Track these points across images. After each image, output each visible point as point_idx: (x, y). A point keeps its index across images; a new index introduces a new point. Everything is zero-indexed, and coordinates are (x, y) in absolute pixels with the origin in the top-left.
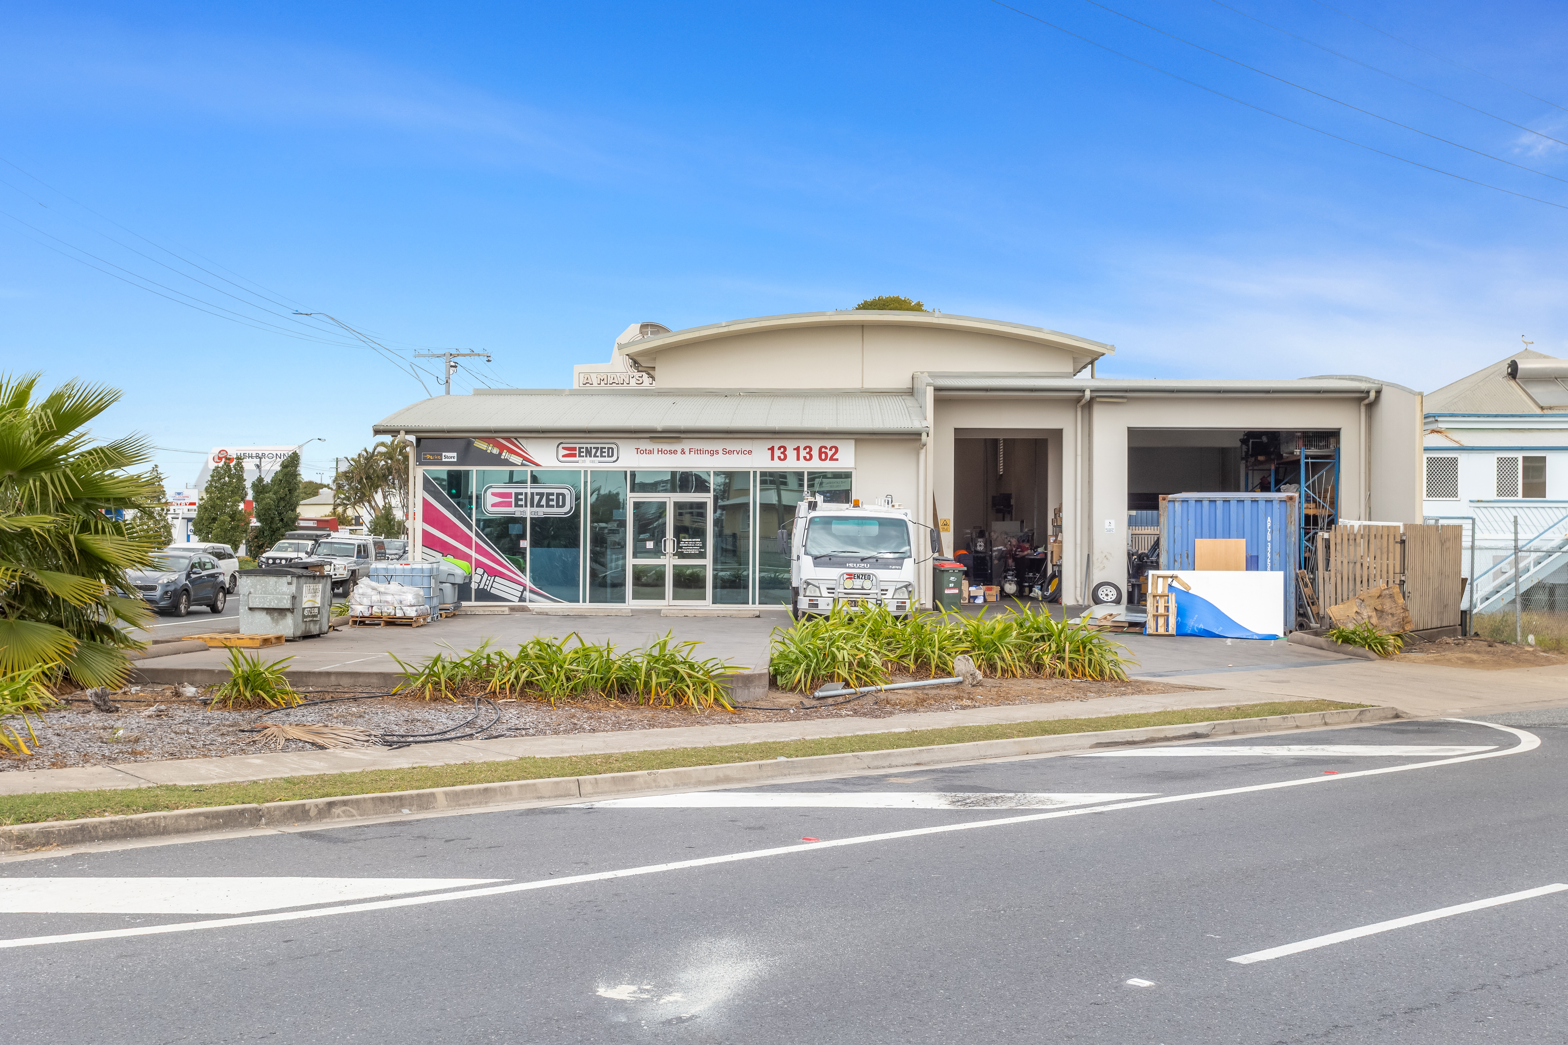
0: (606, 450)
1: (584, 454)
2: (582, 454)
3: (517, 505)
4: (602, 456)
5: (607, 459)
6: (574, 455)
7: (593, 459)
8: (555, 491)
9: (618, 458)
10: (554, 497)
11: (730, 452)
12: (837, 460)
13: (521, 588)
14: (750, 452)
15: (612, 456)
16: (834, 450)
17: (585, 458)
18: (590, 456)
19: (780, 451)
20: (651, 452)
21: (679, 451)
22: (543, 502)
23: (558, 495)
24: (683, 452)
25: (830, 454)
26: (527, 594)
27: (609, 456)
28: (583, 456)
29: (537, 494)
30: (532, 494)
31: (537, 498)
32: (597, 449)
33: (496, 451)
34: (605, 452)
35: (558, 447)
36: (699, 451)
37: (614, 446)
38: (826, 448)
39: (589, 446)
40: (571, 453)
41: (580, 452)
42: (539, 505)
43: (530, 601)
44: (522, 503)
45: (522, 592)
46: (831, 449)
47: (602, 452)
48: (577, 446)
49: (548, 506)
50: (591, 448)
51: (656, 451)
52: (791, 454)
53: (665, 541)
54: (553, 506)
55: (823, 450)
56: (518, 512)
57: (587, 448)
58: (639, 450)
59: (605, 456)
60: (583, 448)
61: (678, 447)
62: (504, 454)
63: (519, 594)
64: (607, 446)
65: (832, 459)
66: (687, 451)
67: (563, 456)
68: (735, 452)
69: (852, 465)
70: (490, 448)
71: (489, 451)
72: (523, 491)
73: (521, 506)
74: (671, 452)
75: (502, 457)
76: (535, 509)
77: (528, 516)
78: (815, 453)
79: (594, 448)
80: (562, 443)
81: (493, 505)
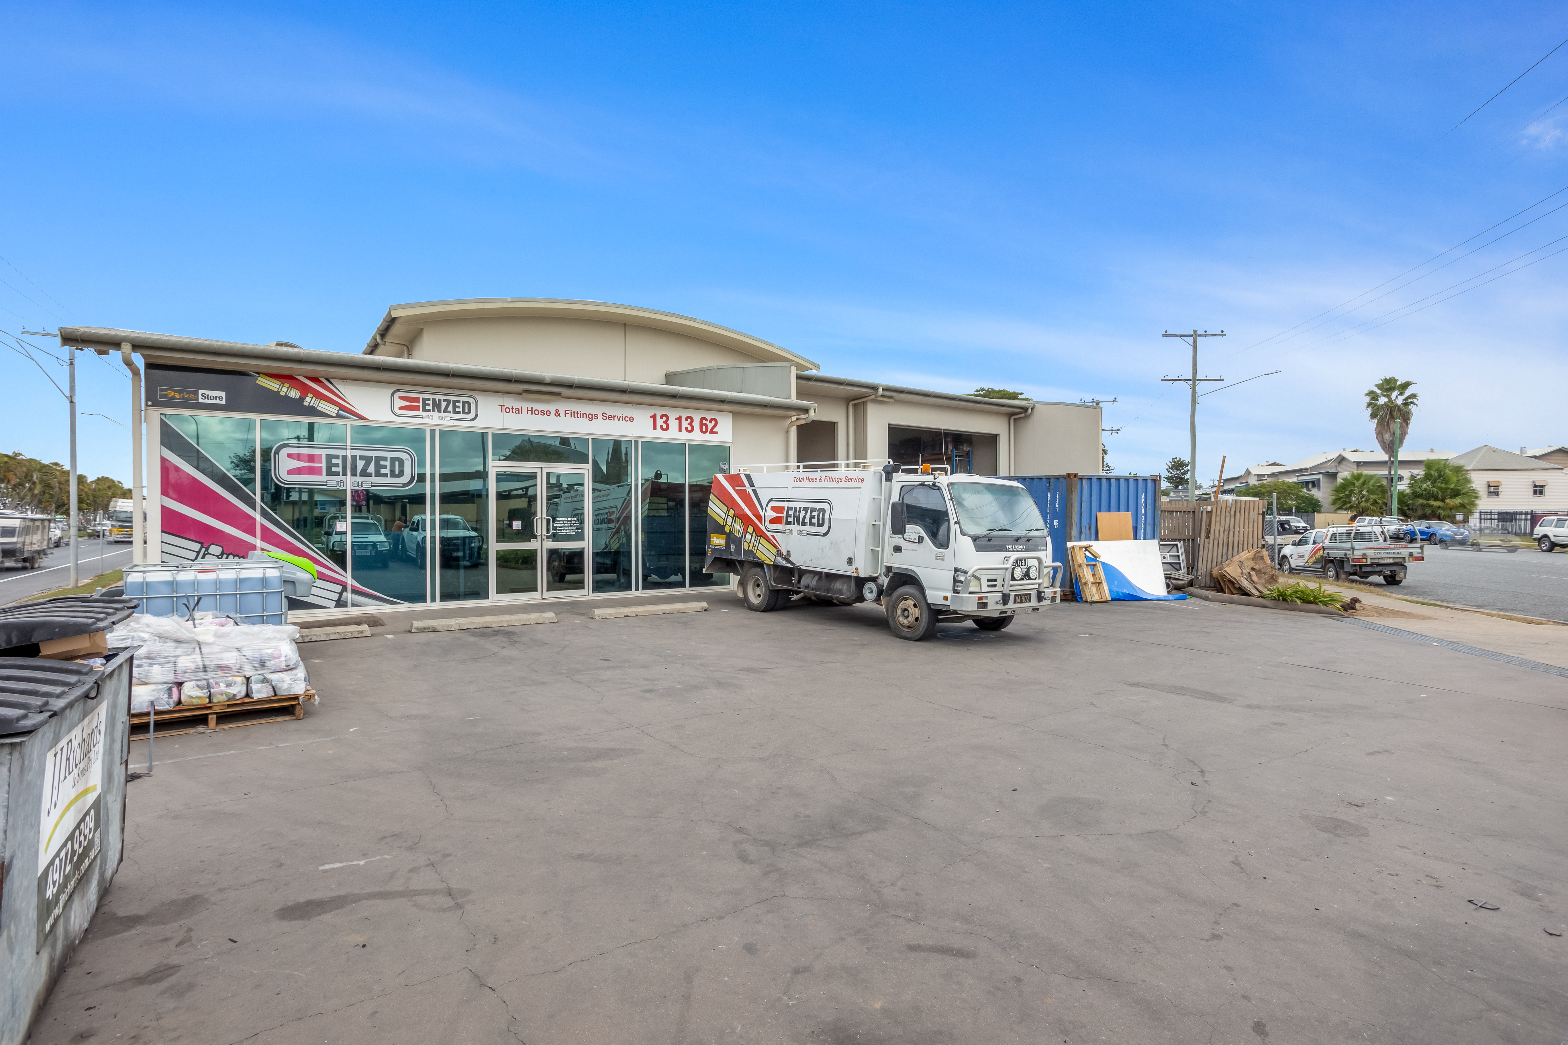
0: (461, 405)
1: (430, 408)
2: (427, 408)
3: (329, 473)
4: (455, 412)
5: (461, 416)
6: (417, 408)
7: (442, 414)
8: (389, 455)
9: (477, 415)
10: (388, 463)
11: (611, 418)
12: (716, 433)
13: (339, 588)
14: (631, 419)
15: (469, 412)
16: (713, 422)
17: (431, 413)
18: (439, 411)
19: (662, 420)
20: (519, 411)
21: (553, 412)
22: (371, 469)
23: (393, 460)
24: (557, 414)
25: (710, 426)
26: (349, 596)
27: (464, 413)
28: (429, 411)
29: (362, 458)
30: (354, 458)
31: (360, 464)
32: (448, 402)
33: (294, 394)
34: (459, 407)
35: (392, 395)
36: (575, 414)
37: (471, 400)
38: (706, 420)
39: (437, 397)
40: (412, 405)
41: (425, 405)
42: (364, 473)
43: (353, 605)
44: (339, 469)
45: (341, 594)
46: (711, 422)
47: (455, 407)
48: (421, 396)
49: (378, 474)
50: (440, 400)
51: (525, 411)
52: (673, 424)
53: (537, 520)
54: (385, 475)
55: (704, 422)
56: (332, 483)
57: (434, 400)
58: (504, 408)
59: (459, 413)
60: (429, 399)
61: (552, 408)
62: (308, 399)
63: (335, 597)
64: (462, 399)
65: (712, 432)
66: (562, 413)
67: (401, 408)
68: (616, 418)
69: (730, 439)
70: (285, 389)
71: (282, 394)
72: (340, 453)
73: (337, 474)
74: (543, 413)
75: (306, 404)
76: (358, 478)
77: (349, 489)
78: (696, 424)
79: (444, 401)
80: (398, 391)
81: (290, 472)
